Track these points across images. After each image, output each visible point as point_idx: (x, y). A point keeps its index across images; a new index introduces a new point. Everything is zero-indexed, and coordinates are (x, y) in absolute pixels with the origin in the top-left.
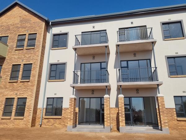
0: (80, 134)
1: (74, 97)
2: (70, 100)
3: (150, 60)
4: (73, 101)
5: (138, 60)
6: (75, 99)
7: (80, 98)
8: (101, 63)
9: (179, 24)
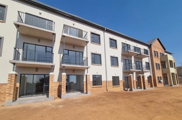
0: (24, 107)
1: (14, 73)
2: (9, 76)
3: (83, 53)
4: (13, 77)
5: (76, 51)
6: (16, 75)
7: (21, 74)
8: (46, 47)
9: (98, 36)
